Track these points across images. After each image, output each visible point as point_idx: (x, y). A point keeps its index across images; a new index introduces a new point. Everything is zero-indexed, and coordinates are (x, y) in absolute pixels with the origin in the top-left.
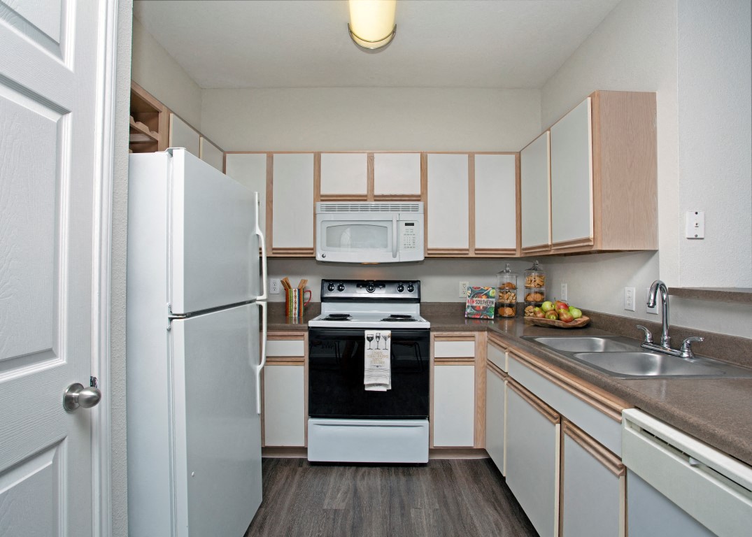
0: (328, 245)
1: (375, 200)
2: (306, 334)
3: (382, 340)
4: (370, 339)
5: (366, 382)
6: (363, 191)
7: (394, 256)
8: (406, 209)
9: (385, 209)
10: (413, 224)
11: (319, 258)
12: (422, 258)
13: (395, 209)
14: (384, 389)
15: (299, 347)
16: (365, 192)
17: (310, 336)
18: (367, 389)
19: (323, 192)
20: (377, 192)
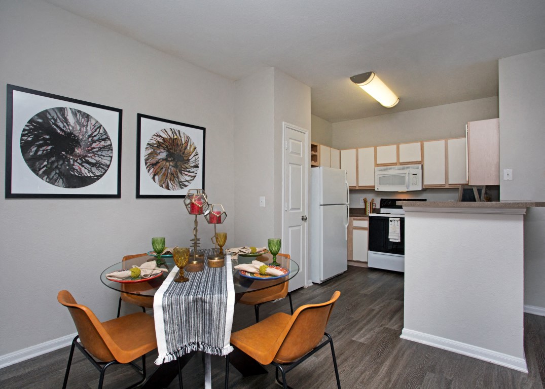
0: (380, 184)
1: (401, 165)
2: (368, 218)
3: (396, 221)
4: (391, 221)
5: (389, 237)
6: (395, 161)
7: (408, 188)
8: (413, 168)
9: (403, 169)
10: (416, 174)
11: (376, 190)
12: (421, 189)
13: (408, 168)
14: (397, 241)
15: (365, 224)
16: (396, 162)
17: (369, 219)
18: (390, 240)
19: (379, 162)
20: (401, 161)
